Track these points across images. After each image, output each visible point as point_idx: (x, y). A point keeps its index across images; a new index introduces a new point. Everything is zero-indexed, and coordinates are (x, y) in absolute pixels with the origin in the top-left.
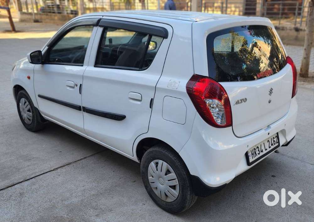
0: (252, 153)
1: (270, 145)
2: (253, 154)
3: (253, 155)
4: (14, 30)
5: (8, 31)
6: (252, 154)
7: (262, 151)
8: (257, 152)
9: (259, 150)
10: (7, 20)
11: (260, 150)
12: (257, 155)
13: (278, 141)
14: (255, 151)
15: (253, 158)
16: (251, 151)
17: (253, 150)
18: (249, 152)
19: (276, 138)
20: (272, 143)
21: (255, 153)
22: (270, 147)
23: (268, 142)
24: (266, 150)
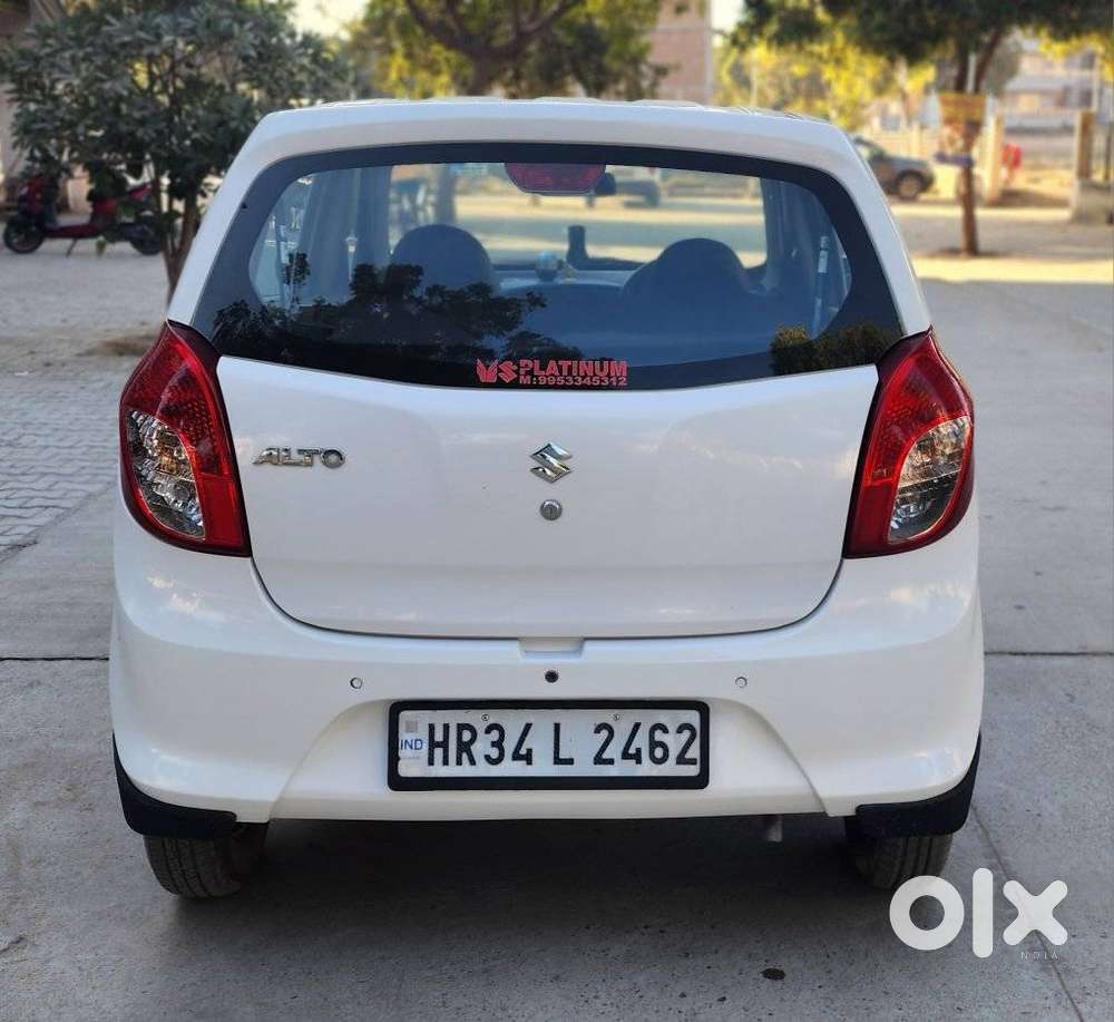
0: (439, 737)
1: (614, 751)
2: (444, 745)
3: (439, 752)
4: (972, 249)
5: (952, 253)
6: (433, 745)
7: (525, 757)
8: (482, 747)
9: (497, 744)
10: (957, 212)
11: (510, 746)
12: (472, 762)
13: (694, 752)
14: (467, 736)
15: (431, 762)
16: (432, 728)
17: (446, 727)
18: (411, 728)
19: (686, 734)
20: (639, 751)
21: (464, 748)
22: (611, 762)
23: (598, 730)
24: (555, 763)
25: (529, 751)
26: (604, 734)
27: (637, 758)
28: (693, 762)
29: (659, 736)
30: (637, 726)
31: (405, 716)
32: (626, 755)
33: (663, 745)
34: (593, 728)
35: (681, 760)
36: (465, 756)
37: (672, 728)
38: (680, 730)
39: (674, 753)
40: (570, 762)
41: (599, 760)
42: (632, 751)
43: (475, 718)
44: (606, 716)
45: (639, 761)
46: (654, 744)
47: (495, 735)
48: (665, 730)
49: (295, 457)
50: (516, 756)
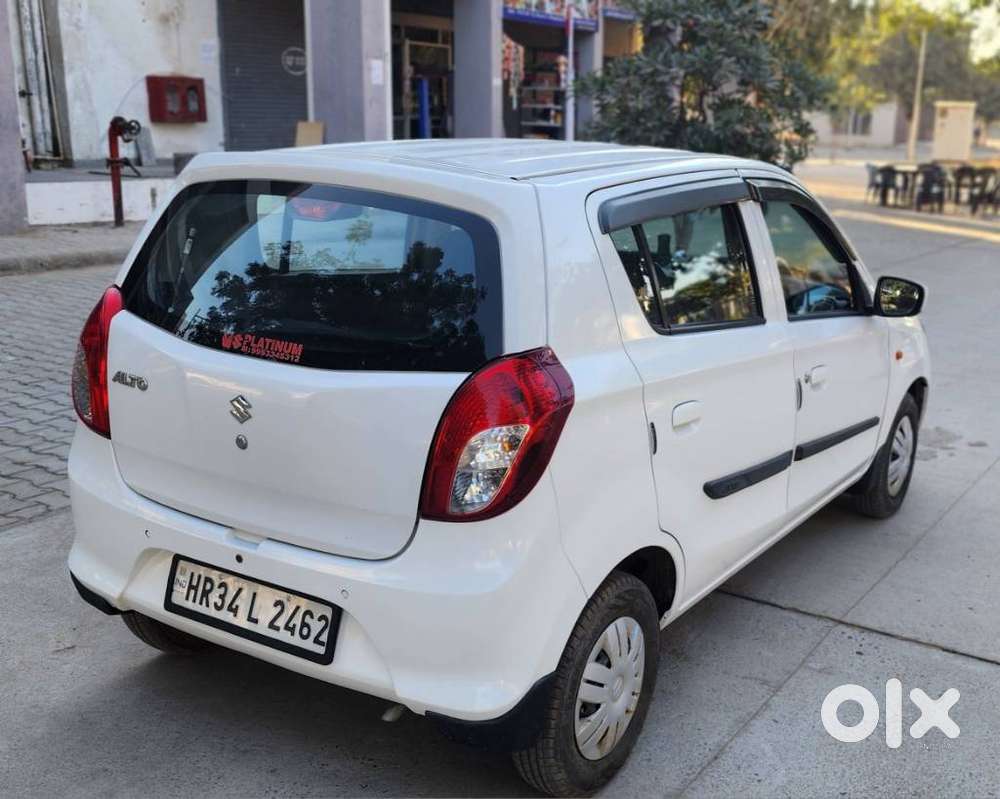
0: (194, 583)
1: (281, 623)
2: (196, 588)
3: (192, 592)
6: (191, 587)
7: (234, 610)
8: (214, 598)
9: (222, 597)
11: (228, 600)
12: (208, 606)
13: (324, 638)
14: (208, 586)
15: (187, 598)
16: (192, 574)
17: (200, 577)
18: (183, 572)
19: (323, 623)
20: (294, 625)
21: (206, 593)
22: (277, 629)
23: (276, 605)
24: (248, 620)
25: (237, 607)
26: (279, 608)
27: (292, 630)
28: (322, 644)
29: (308, 619)
30: (298, 608)
31: (182, 563)
32: (287, 627)
33: (308, 626)
34: (273, 602)
35: (317, 641)
36: (204, 599)
37: (316, 616)
38: (320, 619)
39: (313, 635)
40: (256, 621)
41: (272, 625)
42: (291, 625)
43: (215, 575)
44: (282, 596)
45: (292, 634)
46: (304, 624)
47: (222, 590)
48: (312, 617)
49: (129, 380)
50: (230, 609)
